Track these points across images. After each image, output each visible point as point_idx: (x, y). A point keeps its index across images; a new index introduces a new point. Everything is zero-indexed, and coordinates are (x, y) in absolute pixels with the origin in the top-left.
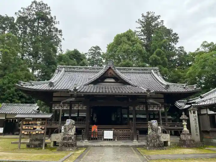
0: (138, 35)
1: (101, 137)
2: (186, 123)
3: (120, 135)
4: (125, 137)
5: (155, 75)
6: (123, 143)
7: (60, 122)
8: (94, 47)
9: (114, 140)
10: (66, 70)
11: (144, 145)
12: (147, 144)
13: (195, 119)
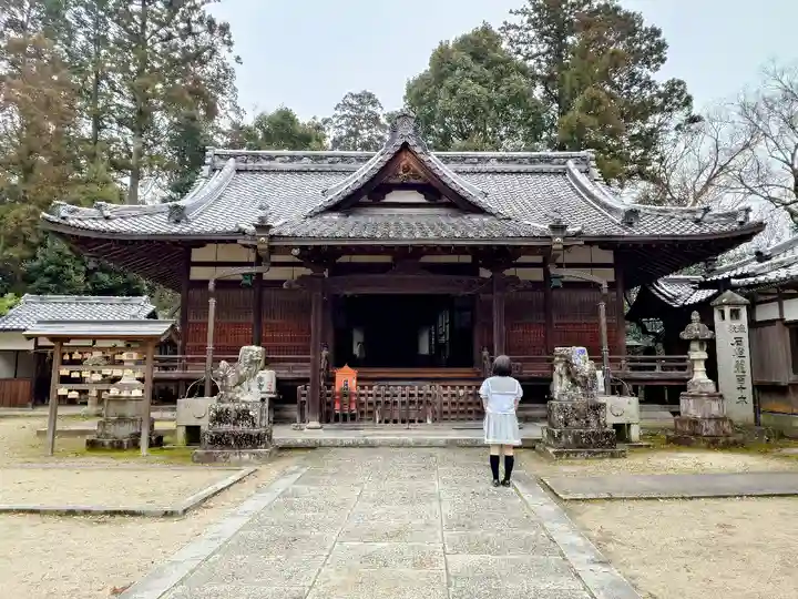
0: (518, 42)
1: (370, 412)
2: (705, 356)
3: (446, 404)
4: (462, 412)
5: (583, 179)
6: (455, 432)
7: (209, 357)
8: (353, 96)
9: (420, 421)
10: (242, 166)
11: (539, 441)
12: (551, 434)
13: (739, 341)
